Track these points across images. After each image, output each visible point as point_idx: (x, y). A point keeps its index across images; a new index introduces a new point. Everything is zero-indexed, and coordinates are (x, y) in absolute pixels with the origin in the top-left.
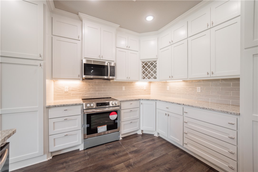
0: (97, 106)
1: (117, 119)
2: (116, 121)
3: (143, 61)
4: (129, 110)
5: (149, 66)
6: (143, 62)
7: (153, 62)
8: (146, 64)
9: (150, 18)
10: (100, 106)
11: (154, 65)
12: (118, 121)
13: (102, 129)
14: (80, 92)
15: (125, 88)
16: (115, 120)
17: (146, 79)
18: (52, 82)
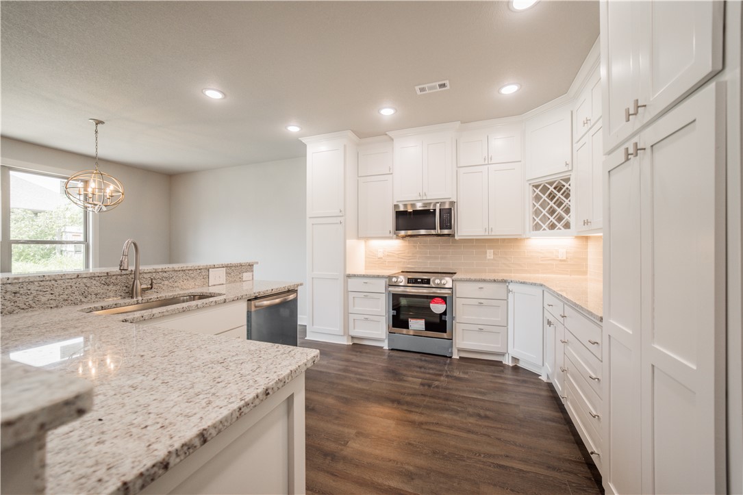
0: (408, 283)
1: (445, 313)
2: (443, 316)
3: (536, 182)
4: (475, 302)
5: (550, 194)
6: (537, 187)
7: (561, 181)
8: (544, 189)
9: (509, 89)
10: (413, 283)
11: (564, 189)
12: (448, 318)
13: (417, 324)
14: (400, 260)
15: (494, 254)
16: (441, 315)
17: (544, 229)
18: (362, 244)
